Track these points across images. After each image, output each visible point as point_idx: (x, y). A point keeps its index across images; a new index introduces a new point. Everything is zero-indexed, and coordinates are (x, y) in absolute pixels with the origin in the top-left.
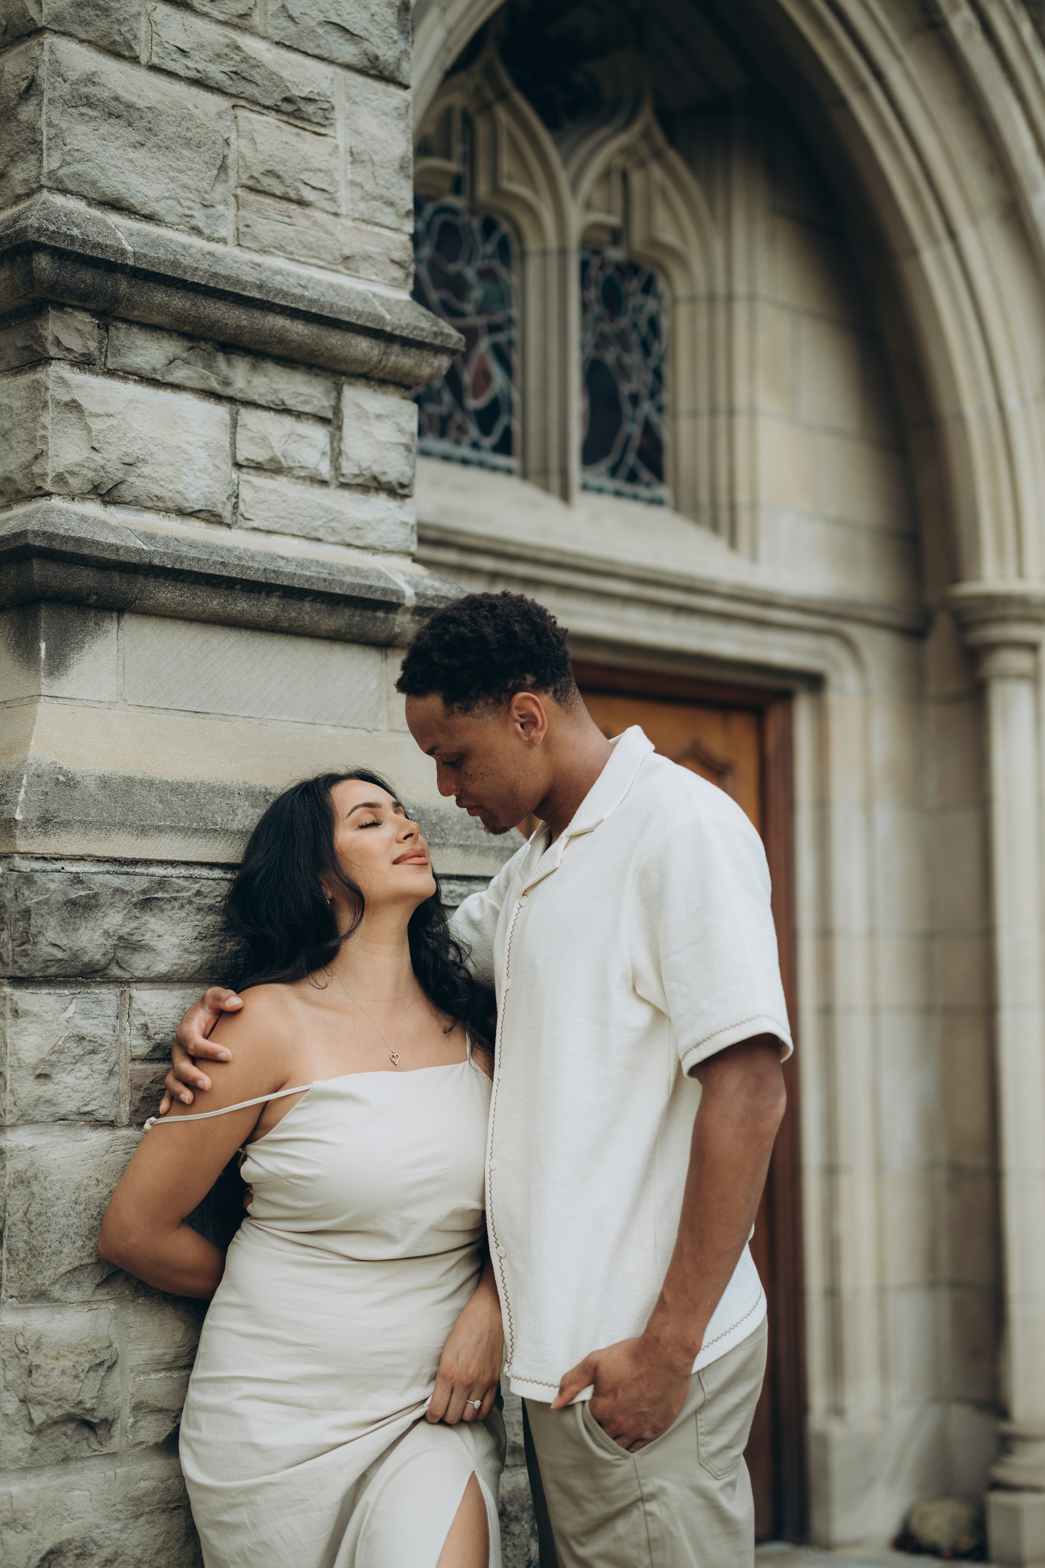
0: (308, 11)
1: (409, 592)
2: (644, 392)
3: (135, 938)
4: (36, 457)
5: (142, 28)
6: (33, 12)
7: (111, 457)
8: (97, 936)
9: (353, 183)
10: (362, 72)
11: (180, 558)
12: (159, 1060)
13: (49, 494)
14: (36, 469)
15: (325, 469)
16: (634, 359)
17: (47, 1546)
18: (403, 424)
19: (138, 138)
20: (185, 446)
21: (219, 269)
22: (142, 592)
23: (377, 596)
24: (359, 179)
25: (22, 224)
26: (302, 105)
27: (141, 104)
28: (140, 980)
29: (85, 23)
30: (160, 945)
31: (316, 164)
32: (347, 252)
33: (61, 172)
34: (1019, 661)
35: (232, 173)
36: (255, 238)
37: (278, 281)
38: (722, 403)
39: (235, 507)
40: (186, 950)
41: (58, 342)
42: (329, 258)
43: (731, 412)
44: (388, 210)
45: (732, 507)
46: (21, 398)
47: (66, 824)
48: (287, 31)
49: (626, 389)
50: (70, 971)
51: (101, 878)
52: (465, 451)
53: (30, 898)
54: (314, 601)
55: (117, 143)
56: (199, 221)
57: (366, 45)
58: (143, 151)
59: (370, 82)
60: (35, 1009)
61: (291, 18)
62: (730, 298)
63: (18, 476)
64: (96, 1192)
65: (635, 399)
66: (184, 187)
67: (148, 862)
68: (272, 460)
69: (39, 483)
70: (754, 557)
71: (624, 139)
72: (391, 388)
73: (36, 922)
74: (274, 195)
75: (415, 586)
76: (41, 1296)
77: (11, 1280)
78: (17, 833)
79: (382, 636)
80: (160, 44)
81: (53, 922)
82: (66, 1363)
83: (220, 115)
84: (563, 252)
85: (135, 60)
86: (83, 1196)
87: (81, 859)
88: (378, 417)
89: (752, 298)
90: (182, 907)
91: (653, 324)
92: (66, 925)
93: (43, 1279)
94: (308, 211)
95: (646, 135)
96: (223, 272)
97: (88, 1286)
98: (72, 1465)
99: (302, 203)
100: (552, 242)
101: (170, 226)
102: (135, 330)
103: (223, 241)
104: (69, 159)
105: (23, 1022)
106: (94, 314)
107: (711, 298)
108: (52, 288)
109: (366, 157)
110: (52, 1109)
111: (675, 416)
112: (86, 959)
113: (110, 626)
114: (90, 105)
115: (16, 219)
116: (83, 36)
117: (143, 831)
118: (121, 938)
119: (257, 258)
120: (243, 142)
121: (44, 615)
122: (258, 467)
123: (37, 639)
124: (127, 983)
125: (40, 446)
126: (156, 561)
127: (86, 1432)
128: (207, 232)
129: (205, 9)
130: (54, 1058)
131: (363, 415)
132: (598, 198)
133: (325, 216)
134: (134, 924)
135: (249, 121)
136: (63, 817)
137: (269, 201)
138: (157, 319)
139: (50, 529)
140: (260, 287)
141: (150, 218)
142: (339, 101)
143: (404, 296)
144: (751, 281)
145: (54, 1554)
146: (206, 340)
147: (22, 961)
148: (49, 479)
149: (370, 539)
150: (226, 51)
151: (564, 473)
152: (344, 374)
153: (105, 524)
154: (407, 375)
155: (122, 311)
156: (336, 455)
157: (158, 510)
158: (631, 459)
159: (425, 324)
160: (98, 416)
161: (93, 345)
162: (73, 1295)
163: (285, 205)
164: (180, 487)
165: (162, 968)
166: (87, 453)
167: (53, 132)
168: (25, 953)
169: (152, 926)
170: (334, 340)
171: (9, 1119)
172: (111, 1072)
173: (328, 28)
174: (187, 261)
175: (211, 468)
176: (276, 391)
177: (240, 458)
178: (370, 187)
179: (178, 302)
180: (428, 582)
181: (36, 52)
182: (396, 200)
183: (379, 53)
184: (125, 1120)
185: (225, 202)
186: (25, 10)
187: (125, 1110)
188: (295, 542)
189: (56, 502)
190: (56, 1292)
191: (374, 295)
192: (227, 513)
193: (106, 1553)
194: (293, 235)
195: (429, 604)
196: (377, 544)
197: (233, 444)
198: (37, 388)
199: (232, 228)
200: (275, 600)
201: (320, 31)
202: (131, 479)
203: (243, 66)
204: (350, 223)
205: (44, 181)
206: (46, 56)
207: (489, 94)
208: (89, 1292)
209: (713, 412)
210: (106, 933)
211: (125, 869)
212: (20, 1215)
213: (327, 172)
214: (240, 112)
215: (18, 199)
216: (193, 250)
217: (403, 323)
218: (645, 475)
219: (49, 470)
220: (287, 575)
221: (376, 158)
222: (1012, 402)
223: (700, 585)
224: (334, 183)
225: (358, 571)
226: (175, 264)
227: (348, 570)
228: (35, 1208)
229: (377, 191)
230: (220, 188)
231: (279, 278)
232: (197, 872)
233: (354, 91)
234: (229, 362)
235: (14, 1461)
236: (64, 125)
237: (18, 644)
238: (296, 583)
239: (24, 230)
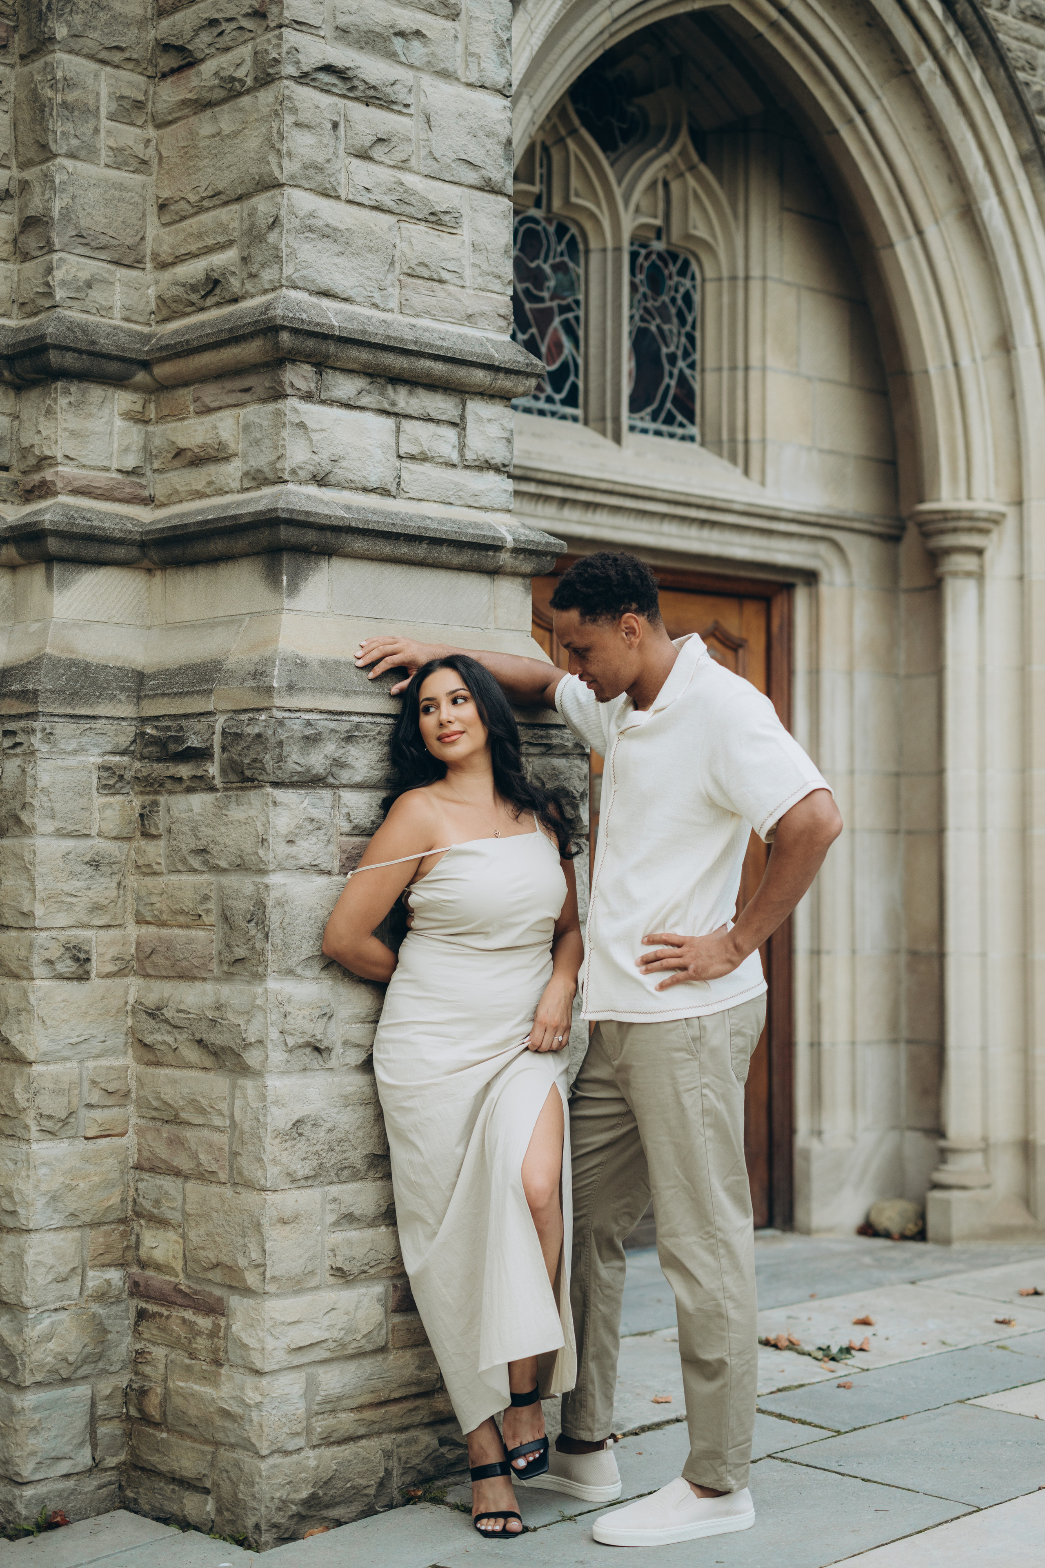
0: (446, 153)
1: (509, 538)
2: (680, 353)
3: (343, 760)
4: (279, 458)
5: (342, 177)
6: (277, 173)
7: (324, 457)
8: (321, 758)
9: (474, 265)
10: (481, 189)
11: (367, 522)
12: (356, 835)
13: (286, 482)
14: (278, 466)
15: (455, 457)
16: (672, 327)
17: (296, 1117)
18: (506, 424)
19: (341, 250)
20: (368, 447)
21: (390, 333)
22: (343, 543)
23: (489, 542)
24: (478, 262)
25: (271, 313)
26: (442, 216)
27: (342, 227)
28: (345, 786)
29: (309, 178)
30: (357, 764)
31: (451, 255)
32: (470, 312)
33: (294, 276)
34: (968, 562)
35: (397, 265)
36: (412, 308)
37: (426, 337)
38: (740, 364)
39: (399, 484)
40: (372, 768)
41: (292, 385)
42: (458, 316)
43: (747, 368)
44: (497, 281)
45: (746, 441)
46: (268, 419)
47: (302, 690)
48: (433, 168)
49: (664, 350)
50: (305, 779)
51: (322, 723)
52: (542, 405)
53: (283, 735)
54: (449, 545)
55: (327, 254)
56: (377, 300)
57: (483, 172)
58: (343, 257)
59: (485, 194)
60: (286, 801)
61: (435, 159)
62: (747, 278)
63: (266, 470)
64: (322, 913)
65: (672, 359)
66: (368, 278)
67: (349, 713)
68: (422, 453)
69: (280, 474)
70: (763, 483)
71: (666, 158)
72: (498, 400)
73: (286, 748)
74: (424, 278)
75: (513, 534)
76: (290, 972)
77: (273, 961)
78: (275, 694)
79: (491, 567)
80: (354, 186)
81: (296, 749)
82: (306, 1012)
83: (390, 229)
84: (618, 249)
85: (338, 198)
86: (314, 915)
87: (311, 711)
88: (489, 420)
89: (764, 278)
90: (370, 741)
91: (688, 299)
92: (303, 751)
93: (292, 962)
94: (445, 286)
95: (683, 153)
96: (393, 335)
97: (317, 968)
98: (308, 1073)
99: (441, 281)
100: (610, 244)
101: (359, 304)
102: (338, 373)
103: (392, 311)
104: (299, 267)
105: (279, 809)
106: (314, 365)
107: (733, 278)
108: (290, 352)
109: (483, 247)
110: (295, 862)
111: (703, 370)
112: (314, 772)
113: (324, 564)
114: (311, 231)
115: (267, 307)
116: (307, 186)
117: (347, 694)
118: (334, 760)
119: (413, 321)
120: (404, 244)
121: (286, 559)
122: (413, 458)
123: (281, 574)
124: (337, 787)
125: (281, 451)
126: (353, 524)
127: (316, 1054)
128: (382, 306)
129: (381, 159)
130: (297, 831)
131: (479, 420)
132: (645, 204)
133: (456, 288)
134: (342, 751)
135: (408, 229)
136: (301, 685)
137: (420, 281)
138: (351, 366)
139: (291, 507)
140: (416, 342)
141: (346, 300)
142: (465, 210)
143: (507, 338)
144: (764, 267)
145: (298, 1123)
146: (380, 376)
147: (278, 772)
148: (287, 473)
149: (484, 502)
150: (395, 186)
151: (617, 420)
152: (467, 393)
153: (321, 500)
154: (508, 392)
155: (330, 363)
156: (462, 447)
157: (351, 489)
158: (668, 405)
159: (520, 359)
160: (316, 431)
161: (313, 386)
162: (308, 973)
163: (431, 283)
164: (365, 473)
165: (358, 779)
166: (310, 455)
167: (289, 250)
168: (280, 768)
169: (352, 753)
170: (462, 373)
171: (271, 867)
172: (329, 841)
173: (459, 162)
174: (371, 329)
175: (384, 460)
176: (424, 408)
177: (402, 453)
178: (485, 267)
179: (365, 355)
180: (522, 530)
181: (279, 199)
182: (502, 274)
183: (492, 176)
184: (337, 871)
185: (393, 285)
186: (272, 172)
187: (336, 866)
188: (436, 505)
189: (291, 486)
190: (299, 970)
191: (487, 339)
192: (393, 490)
193: (328, 1125)
194: (435, 303)
195: (522, 546)
196: (488, 505)
197: (397, 443)
198: (279, 413)
199: (397, 301)
200: (424, 546)
201: (454, 165)
202: (336, 470)
203: (405, 195)
204: (472, 292)
205: (284, 282)
206: (285, 202)
207: (563, 132)
208: (317, 972)
209: (733, 368)
210: (326, 756)
211: (336, 717)
212: (278, 924)
213: (458, 260)
214: (402, 224)
215: (266, 291)
216: (374, 320)
217: (506, 359)
218: (680, 418)
219: (287, 466)
220: (432, 530)
221: (489, 247)
222: (965, 362)
223: (719, 504)
224: (462, 266)
225: (476, 525)
226: (364, 332)
227: (470, 524)
228: (287, 920)
229: (490, 270)
230: (390, 276)
231: (427, 334)
232: (378, 720)
233: (475, 203)
234: (395, 389)
235: (277, 1067)
236: (296, 246)
237: (268, 576)
238: (438, 535)
239: (274, 318)
